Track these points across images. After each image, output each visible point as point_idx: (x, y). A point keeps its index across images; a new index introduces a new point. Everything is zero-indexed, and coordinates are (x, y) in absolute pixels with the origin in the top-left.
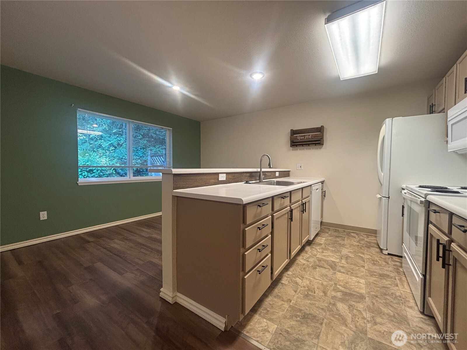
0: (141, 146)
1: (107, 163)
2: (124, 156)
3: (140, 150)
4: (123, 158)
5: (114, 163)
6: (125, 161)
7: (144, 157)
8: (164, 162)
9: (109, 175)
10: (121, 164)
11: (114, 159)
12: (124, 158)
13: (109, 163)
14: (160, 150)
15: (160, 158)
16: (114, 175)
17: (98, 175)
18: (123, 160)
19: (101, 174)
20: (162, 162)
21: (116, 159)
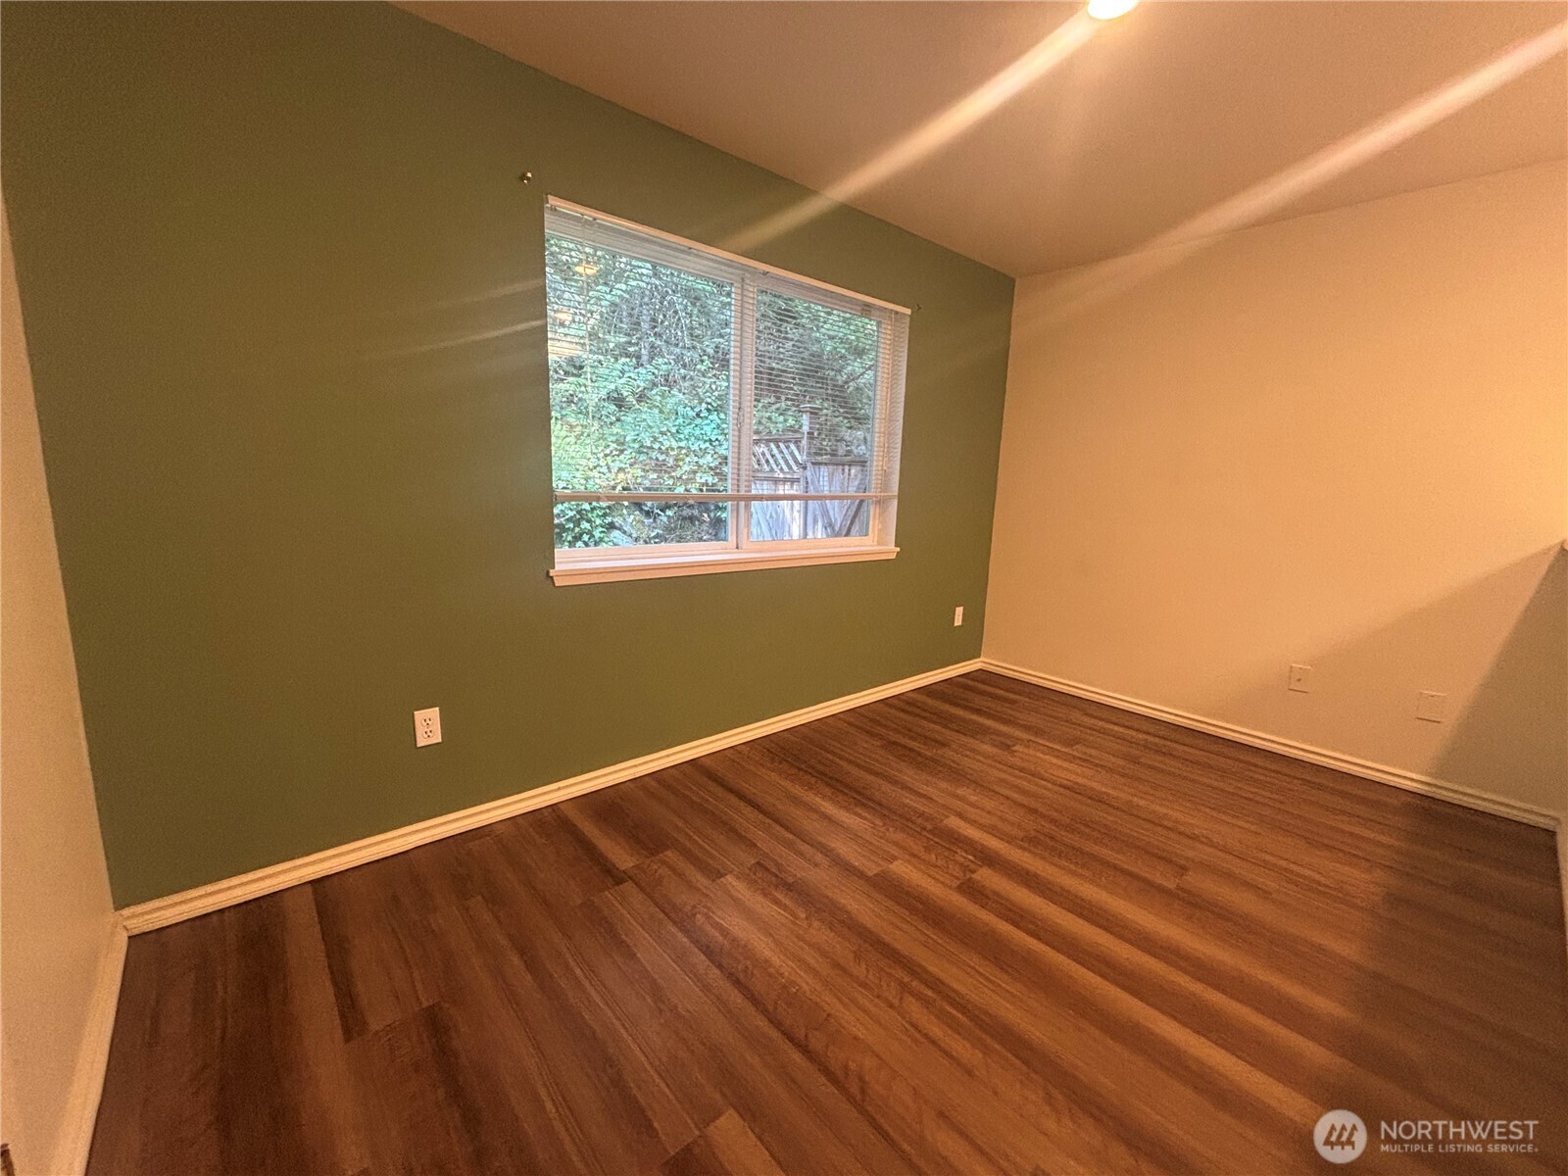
0: (709, 400)
1: (601, 464)
2: (655, 439)
3: (707, 418)
4: (654, 446)
5: (623, 466)
6: (661, 458)
7: (720, 445)
8: (805, 468)
9: (608, 511)
10: (647, 468)
11: (622, 451)
12: (656, 446)
13: (607, 464)
14: (774, 415)
15: (785, 451)
16: (625, 511)
17: (577, 512)
18: (654, 455)
19: (583, 507)
20: (795, 468)
21: (630, 451)
